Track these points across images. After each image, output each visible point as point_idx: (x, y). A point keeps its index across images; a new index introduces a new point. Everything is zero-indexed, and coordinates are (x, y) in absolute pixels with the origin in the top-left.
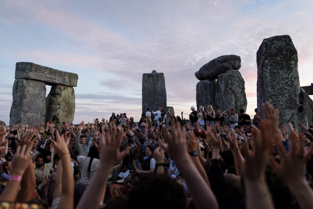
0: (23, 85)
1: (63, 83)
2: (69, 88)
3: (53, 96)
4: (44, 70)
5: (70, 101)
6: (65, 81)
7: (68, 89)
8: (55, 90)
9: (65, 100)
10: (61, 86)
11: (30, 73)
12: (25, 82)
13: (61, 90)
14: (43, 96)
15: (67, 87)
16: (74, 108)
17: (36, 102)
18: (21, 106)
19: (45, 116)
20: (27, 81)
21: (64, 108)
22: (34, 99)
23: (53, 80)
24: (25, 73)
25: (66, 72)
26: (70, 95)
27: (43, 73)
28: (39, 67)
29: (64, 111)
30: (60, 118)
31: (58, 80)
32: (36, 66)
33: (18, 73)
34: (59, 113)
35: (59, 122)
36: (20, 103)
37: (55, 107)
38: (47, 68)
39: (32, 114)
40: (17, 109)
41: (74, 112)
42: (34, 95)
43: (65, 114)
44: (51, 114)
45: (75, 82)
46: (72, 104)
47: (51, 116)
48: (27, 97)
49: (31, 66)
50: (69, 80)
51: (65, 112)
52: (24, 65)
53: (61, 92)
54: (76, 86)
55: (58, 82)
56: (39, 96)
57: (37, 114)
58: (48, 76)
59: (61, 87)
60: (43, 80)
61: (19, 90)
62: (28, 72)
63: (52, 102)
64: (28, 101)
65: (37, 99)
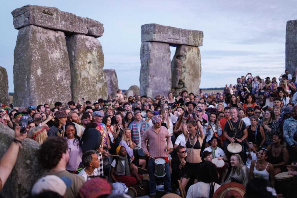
0: (148, 49)
1: (187, 43)
2: (194, 48)
3: (178, 59)
4: (167, 30)
5: (196, 63)
6: (190, 40)
7: (192, 49)
8: (180, 52)
9: (190, 62)
10: (185, 46)
11: (153, 35)
12: (150, 45)
13: (185, 51)
14: (167, 58)
15: (192, 47)
16: (201, 71)
17: (162, 66)
18: (148, 70)
19: (171, 81)
20: (152, 44)
21: (190, 71)
22: (159, 62)
23: (177, 41)
24: (149, 36)
25: (190, 30)
26: (196, 56)
27: (166, 33)
28: (162, 28)
29: (189, 75)
30: (186, 82)
31: (182, 40)
32: (159, 26)
33: (143, 36)
34: (185, 77)
35: (185, 86)
36: (147, 67)
37: (180, 71)
38: (170, 28)
39: (159, 79)
40: (145, 74)
41: (200, 75)
42: (159, 58)
43: (191, 78)
44: (176, 78)
45: (200, 41)
46: (198, 66)
47: (177, 80)
48: (152, 61)
49: (154, 28)
50: (193, 39)
51: (191, 75)
52: (148, 27)
53: (186, 54)
54: (202, 45)
55: (182, 43)
56: (164, 59)
57: (163, 78)
58: (172, 36)
59: (185, 48)
60: (167, 42)
61: (145, 54)
62: (152, 35)
63: (177, 64)
64: (154, 65)
65: (162, 62)
